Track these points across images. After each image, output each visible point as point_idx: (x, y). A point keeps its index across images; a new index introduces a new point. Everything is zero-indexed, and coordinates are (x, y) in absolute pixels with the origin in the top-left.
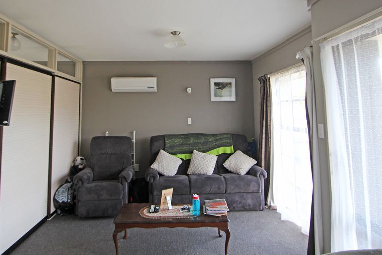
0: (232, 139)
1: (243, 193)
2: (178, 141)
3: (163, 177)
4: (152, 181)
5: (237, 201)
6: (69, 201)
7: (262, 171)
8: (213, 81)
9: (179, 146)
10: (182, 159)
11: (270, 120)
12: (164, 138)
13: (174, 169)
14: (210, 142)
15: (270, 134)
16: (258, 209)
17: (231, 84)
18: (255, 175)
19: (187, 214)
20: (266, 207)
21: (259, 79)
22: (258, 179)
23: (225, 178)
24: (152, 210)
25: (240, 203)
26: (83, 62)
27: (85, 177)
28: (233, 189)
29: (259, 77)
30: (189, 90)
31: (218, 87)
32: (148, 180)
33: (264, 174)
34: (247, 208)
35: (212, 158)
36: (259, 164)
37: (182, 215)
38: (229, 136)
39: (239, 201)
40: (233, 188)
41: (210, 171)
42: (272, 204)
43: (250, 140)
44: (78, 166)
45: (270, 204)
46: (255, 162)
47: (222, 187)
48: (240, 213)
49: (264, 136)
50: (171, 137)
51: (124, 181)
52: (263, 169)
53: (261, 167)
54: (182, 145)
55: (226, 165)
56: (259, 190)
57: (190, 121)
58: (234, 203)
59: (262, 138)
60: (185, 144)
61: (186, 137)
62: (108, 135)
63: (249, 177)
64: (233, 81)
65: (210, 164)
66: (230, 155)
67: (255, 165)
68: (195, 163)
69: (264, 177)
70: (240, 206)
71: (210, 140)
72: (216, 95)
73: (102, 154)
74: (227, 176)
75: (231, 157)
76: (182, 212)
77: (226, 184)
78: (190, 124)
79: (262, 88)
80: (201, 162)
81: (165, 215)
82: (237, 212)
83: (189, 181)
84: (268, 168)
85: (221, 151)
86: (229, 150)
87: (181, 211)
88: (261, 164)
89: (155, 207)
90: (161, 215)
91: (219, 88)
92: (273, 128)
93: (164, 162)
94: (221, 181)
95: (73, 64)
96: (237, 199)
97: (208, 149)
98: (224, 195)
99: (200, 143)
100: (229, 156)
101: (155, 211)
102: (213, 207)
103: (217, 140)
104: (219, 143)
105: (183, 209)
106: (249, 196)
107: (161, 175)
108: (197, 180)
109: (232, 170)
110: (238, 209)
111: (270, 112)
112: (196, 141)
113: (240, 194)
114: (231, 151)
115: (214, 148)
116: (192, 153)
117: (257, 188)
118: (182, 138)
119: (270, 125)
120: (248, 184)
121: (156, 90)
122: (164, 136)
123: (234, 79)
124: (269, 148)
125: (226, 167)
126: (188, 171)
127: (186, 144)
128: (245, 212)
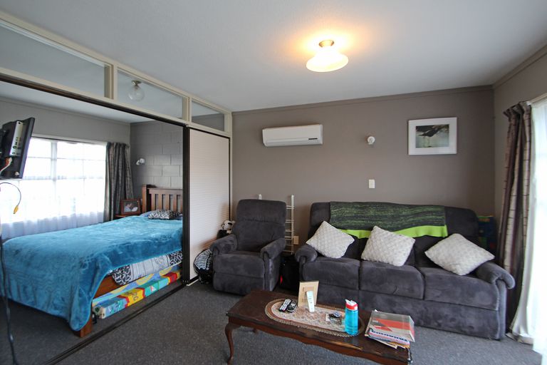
0: (444, 214)
1: (459, 305)
2: (348, 212)
3: (322, 258)
4: (304, 262)
5: (447, 315)
6: (208, 269)
7: (504, 274)
8: (413, 124)
9: (352, 218)
10: (353, 237)
11: (528, 186)
12: (330, 205)
13: (340, 248)
14: (403, 216)
15: (527, 210)
16: (489, 336)
17: (447, 126)
18: (488, 280)
19: (336, 327)
20: (509, 335)
21: (508, 113)
22: (493, 288)
23: (423, 275)
24: (283, 308)
25: (453, 320)
26: (233, 113)
27: (223, 245)
28: (438, 297)
29: (505, 110)
30: (372, 140)
31: (422, 133)
32: (298, 260)
33: (508, 280)
34: (467, 330)
35: (404, 241)
36: (498, 261)
37: (325, 326)
38: (439, 209)
39: (450, 317)
40: (438, 294)
41: (399, 260)
42: (523, 334)
43: (483, 218)
44: (226, 231)
45: (519, 332)
46: (492, 257)
47: (416, 289)
48: (451, 335)
49: (512, 214)
50: (338, 205)
51: (265, 256)
52: (507, 271)
53: (503, 266)
54: (356, 217)
55: (429, 254)
56: (495, 307)
57: (372, 184)
58: (440, 317)
59: (508, 217)
60: (360, 217)
61: (364, 206)
62: (260, 198)
63: (474, 280)
64: (452, 122)
65: (400, 250)
66: (441, 239)
67: (489, 261)
68: (374, 244)
69: (507, 285)
70: (452, 324)
71: (404, 213)
72: (418, 146)
73: (249, 220)
74: (429, 272)
75: (441, 243)
76: (329, 323)
77: (425, 285)
78: (372, 188)
79: (513, 128)
80: (383, 244)
81: (300, 320)
82: (445, 333)
83: (359, 270)
84: (518, 271)
85: (422, 231)
86: (436, 231)
87: (327, 319)
88: (503, 261)
89: (290, 303)
90: (294, 319)
91: (424, 135)
92: (535, 200)
93: (326, 238)
94: (417, 280)
95: (221, 116)
96: (446, 313)
97: (399, 226)
98: (421, 302)
99: (386, 216)
100: (436, 240)
101: (289, 309)
102: (383, 327)
103: (417, 214)
104: (420, 218)
105: (332, 316)
106: (472, 312)
107: (320, 255)
108: (372, 271)
109: (440, 264)
110: (447, 328)
111: (529, 171)
112: (379, 213)
113: (452, 305)
114: (442, 233)
115: (410, 226)
116: (371, 229)
117: (489, 303)
118: (356, 208)
119: (528, 195)
120: (471, 292)
121: (321, 142)
122: (329, 203)
123: (455, 119)
124: (524, 235)
125: (429, 257)
126: (363, 254)
127: (362, 217)
128: (461, 337)
